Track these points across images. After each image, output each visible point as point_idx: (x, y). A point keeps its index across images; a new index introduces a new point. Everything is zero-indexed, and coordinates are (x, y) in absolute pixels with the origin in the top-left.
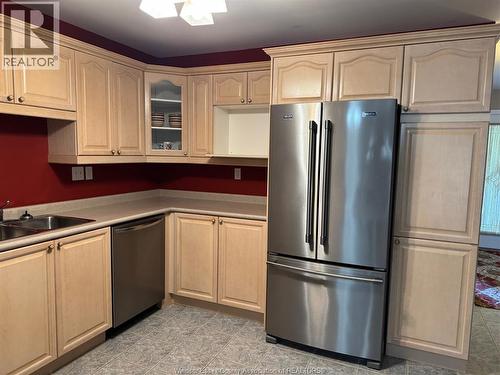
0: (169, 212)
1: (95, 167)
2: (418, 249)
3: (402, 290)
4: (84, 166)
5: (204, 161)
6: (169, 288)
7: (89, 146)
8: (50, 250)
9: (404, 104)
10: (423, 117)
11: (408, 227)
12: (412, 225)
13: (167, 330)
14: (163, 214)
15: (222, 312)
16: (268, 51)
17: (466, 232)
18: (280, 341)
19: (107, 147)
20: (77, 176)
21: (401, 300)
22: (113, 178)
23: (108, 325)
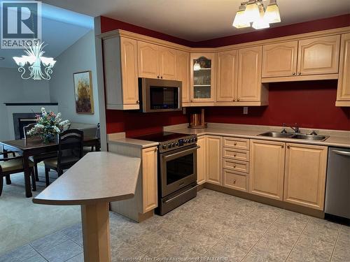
8: (283, 147)
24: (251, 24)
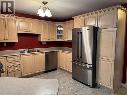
0: (59, 51)
1: (47, 42)
2: (101, 61)
3: (98, 71)
4: (45, 42)
5: (66, 41)
6: (59, 66)
7: (43, 38)
8: (33, 55)
9: (98, 27)
10: (102, 29)
11: (99, 56)
12: (100, 55)
13: (55, 73)
14: (57, 51)
15: (67, 72)
16: (73, 18)
17: (112, 57)
18: (74, 79)
19: (47, 38)
20: (43, 44)
21: (98, 73)
22: (50, 44)
23: (44, 70)
24: (46, 15)
